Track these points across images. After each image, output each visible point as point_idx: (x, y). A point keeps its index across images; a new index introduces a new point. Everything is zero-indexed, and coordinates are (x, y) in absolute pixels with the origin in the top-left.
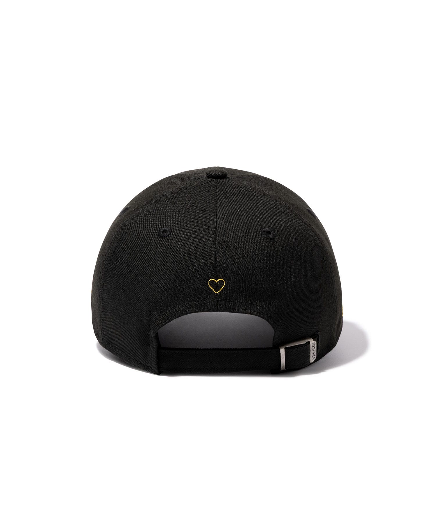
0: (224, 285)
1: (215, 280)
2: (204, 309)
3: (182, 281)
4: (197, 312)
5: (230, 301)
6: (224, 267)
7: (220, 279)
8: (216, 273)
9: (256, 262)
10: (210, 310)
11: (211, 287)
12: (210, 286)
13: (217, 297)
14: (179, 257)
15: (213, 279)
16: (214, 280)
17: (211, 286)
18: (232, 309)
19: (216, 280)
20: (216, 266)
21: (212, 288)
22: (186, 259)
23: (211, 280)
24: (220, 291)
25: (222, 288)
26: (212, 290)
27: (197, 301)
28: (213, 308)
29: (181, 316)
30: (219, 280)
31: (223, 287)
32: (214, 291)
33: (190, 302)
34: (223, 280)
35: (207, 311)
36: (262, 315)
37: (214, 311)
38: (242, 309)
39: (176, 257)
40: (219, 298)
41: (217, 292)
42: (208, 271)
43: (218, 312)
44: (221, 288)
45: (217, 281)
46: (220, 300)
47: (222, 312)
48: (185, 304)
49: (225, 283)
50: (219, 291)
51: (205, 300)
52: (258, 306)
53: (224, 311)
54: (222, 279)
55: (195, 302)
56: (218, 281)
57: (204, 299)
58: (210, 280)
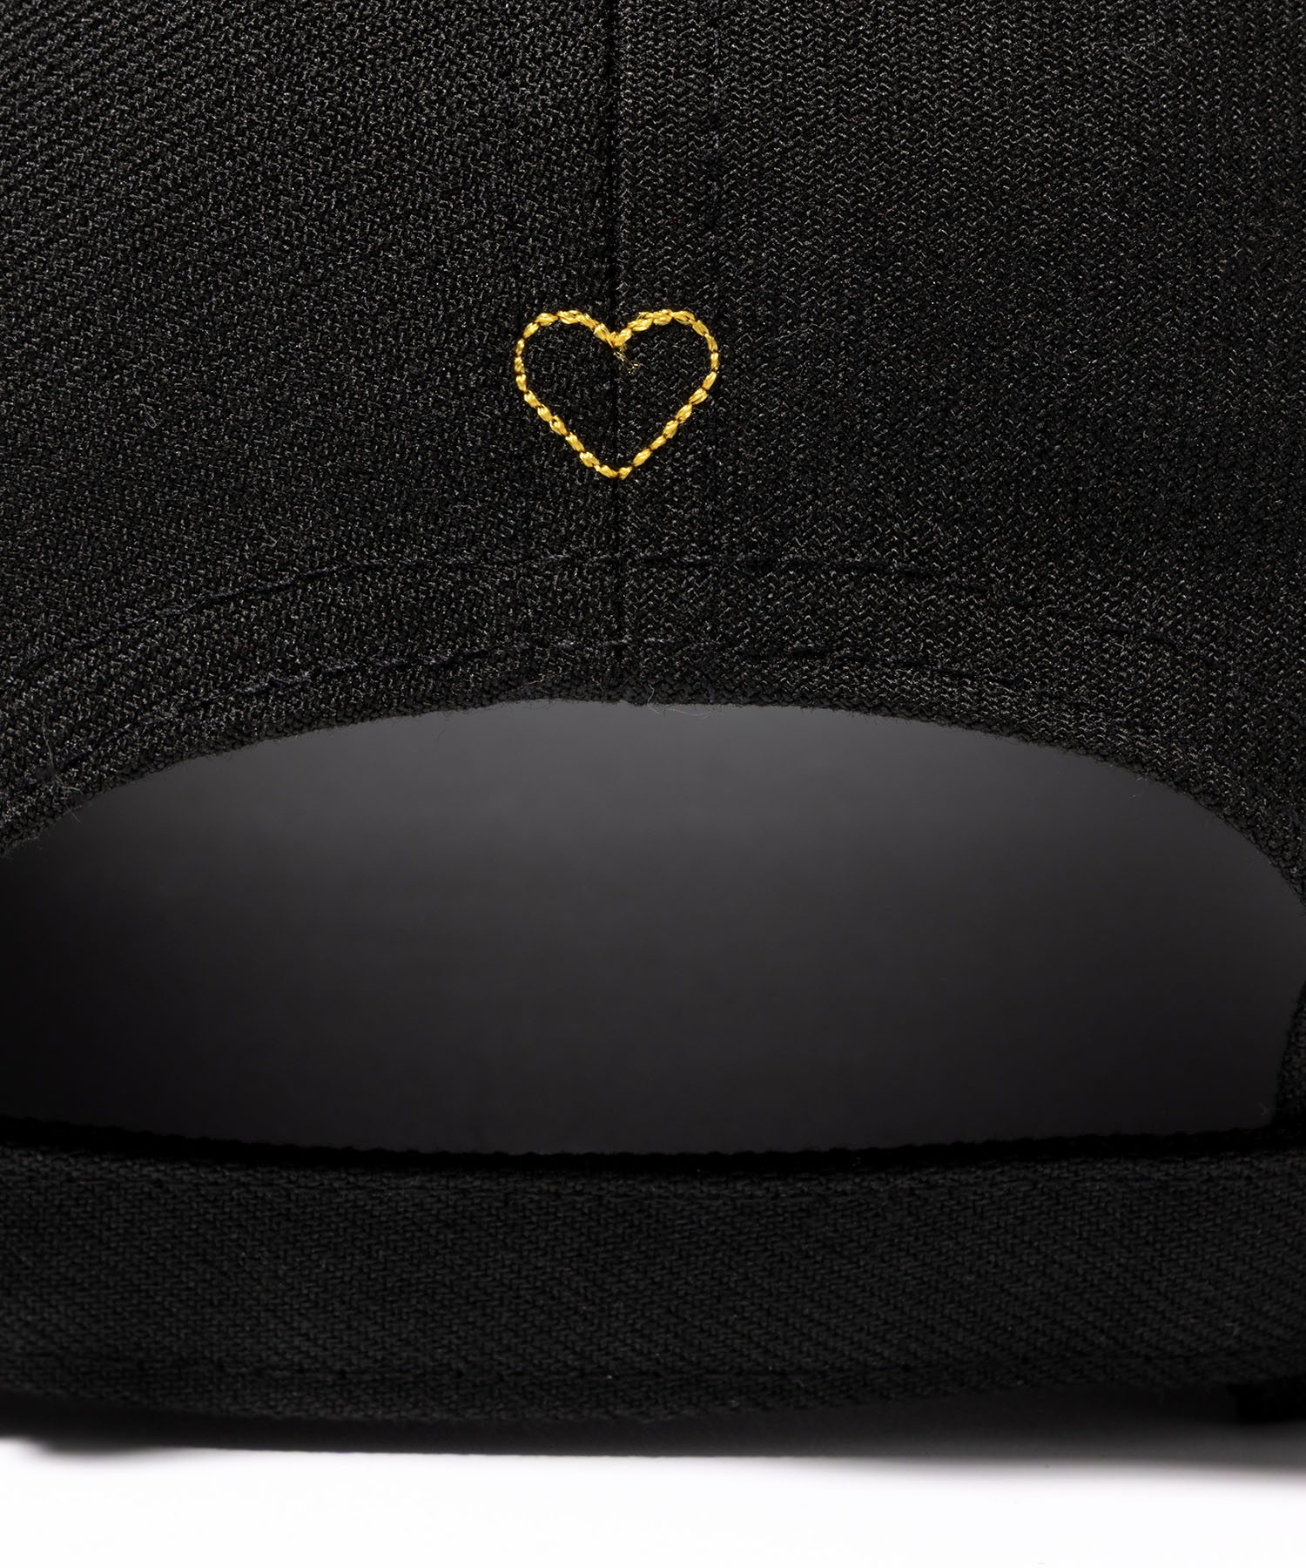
0: (712, 377)
1: (600, 330)
2: (451, 665)
3: (189, 334)
4: (369, 710)
5: (768, 565)
6: (716, 167)
7: (662, 317)
8: (610, 233)
9: (1098, 114)
10: (527, 686)
11: (543, 412)
12: (530, 398)
13: (617, 525)
14: (161, 39)
15: (568, 317)
16: (584, 319)
17: (544, 399)
18: (796, 654)
19: (614, 327)
20: (608, 151)
21: (558, 426)
22: (249, 67)
23: (546, 318)
24: (661, 449)
25: (686, 412)
26: (561, 439)
27: (371, 569)
28: (557, 654)
29: (171, 759)
30: (641, 324)
31: (696, 408)
32: (587, 458)
33: (288, 579)
34: (700, 328)
35: (488, 695)
36: (1166, 742)
37: (572, 685)
38: (917, 665)
39: (130, 40)
40: (643, 531)
41: (615, 466)
42: (508, 210)
43: (623, 704)
44: (670, 414)
45: (626, 334)
46: (649, 562)
47: (676, 710)
48: (223, 601)
49: (715, 357)
50: (642, 456)
51: (467, 557)
52: (1120, 634)
53: (696, 696)
54: (681, 316)
55: (348, 578)
56: (638, 337)
57: (451, 548)
58: (532, 329)
